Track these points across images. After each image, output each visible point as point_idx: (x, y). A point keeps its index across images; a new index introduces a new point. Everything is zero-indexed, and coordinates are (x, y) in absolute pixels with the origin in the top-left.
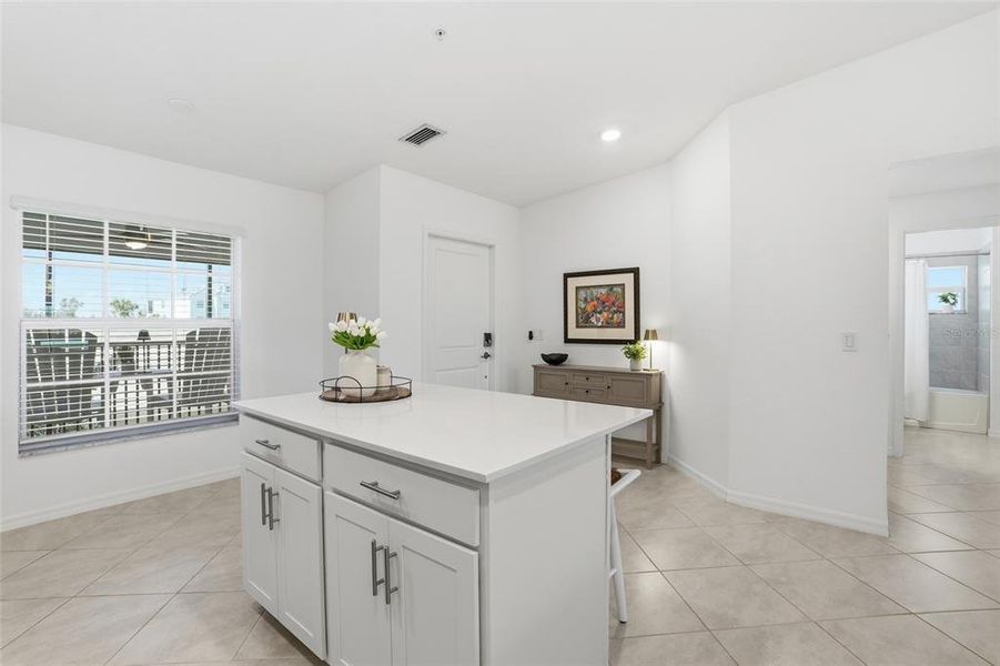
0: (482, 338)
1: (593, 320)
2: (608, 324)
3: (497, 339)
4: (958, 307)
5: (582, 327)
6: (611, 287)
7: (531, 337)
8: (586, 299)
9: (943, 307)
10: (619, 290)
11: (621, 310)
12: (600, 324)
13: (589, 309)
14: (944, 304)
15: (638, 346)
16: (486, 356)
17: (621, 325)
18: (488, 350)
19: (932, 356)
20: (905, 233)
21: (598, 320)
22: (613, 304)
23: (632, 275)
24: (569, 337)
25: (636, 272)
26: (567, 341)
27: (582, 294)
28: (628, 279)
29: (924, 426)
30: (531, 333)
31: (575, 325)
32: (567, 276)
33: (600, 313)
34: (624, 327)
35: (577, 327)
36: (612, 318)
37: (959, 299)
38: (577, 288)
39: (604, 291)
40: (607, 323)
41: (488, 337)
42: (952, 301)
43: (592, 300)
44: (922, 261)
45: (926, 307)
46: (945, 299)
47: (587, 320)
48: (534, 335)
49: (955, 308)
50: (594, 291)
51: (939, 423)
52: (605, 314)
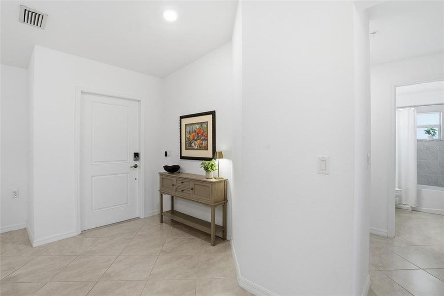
0: (133, 155)
1: (193, 145)
2: (201, 148)
3: (142, 156)
4: (436, 137)
5: (188, 149)
6: (201, 124)
7: (166, 155)
8: (190, 132)
9: (426, 137)
10: (205, 125)
11: (206, 139)
12: (196, 148)
13: (191, 138)
14: (427, 135)
15: (212, 162)
16: (136, 166)
17: (206, 148)
18: (137, 163)
19: (419, 166)
20: (395, 86)
21: (195, 145)
22: (202, 135)
23: (211, 115)
24: (182, 156)
25: (213, 113)
26: (182, 158)
27: (188, 129)
28: (209, 118)
29: (414, 210)
30: (166, 152)
31: (185, 149)
32: (182, 117)
33: (196, 140)
35: (186, 149)
36: (202, 144)
37: (437, 132)
38: (186, 125)
39: (198, 126)
41: (136, 155)
42: (432, 133)
43: (193, 133)
44: (413, 109)
45: (416, 137)
46: (428, 132)
47: (190, 145)
48: (168, 154)
49: (434, 138)
50: (194, 126)
51: (424, 208)
52: (199, 141)
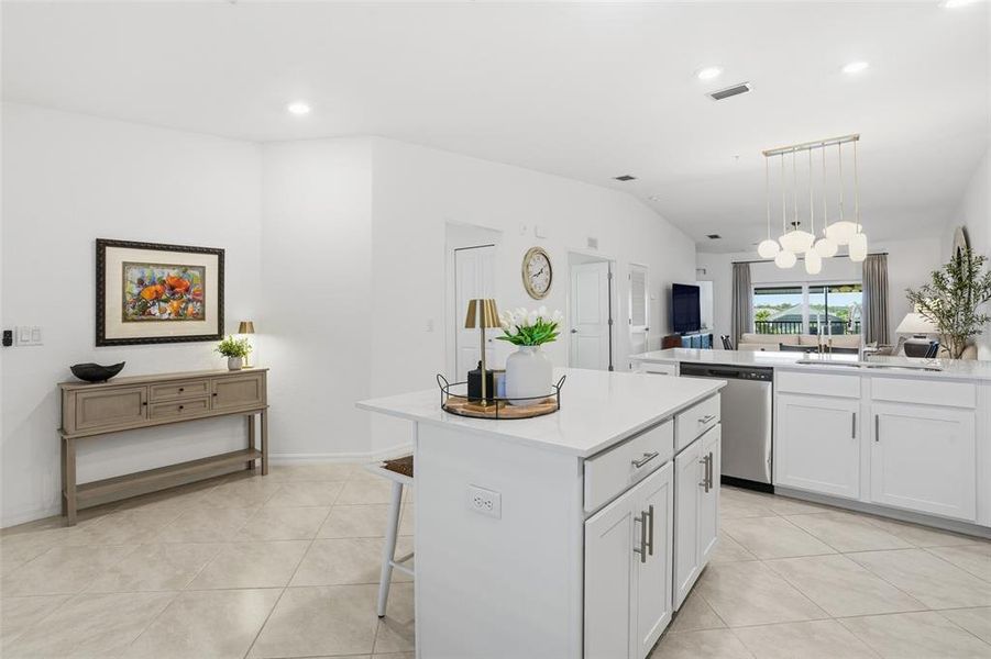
1: (155, 310)
2: (180, 316)
5: (134, 321)
6: (185, 268)
7: (7, 341)
8: (141, 282)
10: (197, 273)
11: (200, 298)
12: (166, 316)
13: (147, 295)
17: (200, 316)
21: (163, 311)
22: (187, 290)
23: (217, 256)
24: (108, 337)
25: (219, 253)
26: (105, 343)
27: (135, 274)
28: (211, 262)
30: (8, 334)
31: (121, 320)
32: (103, 244)
33: (166, 301)
34: (203, 319)
35: (124, 320)
36: (186, 308)
38: (125, 264)
39: (173, 273)
40: (178, 314)
43: (154, 283)
47: (143, 311)
50: (156, 270)
52: (175, 303)
